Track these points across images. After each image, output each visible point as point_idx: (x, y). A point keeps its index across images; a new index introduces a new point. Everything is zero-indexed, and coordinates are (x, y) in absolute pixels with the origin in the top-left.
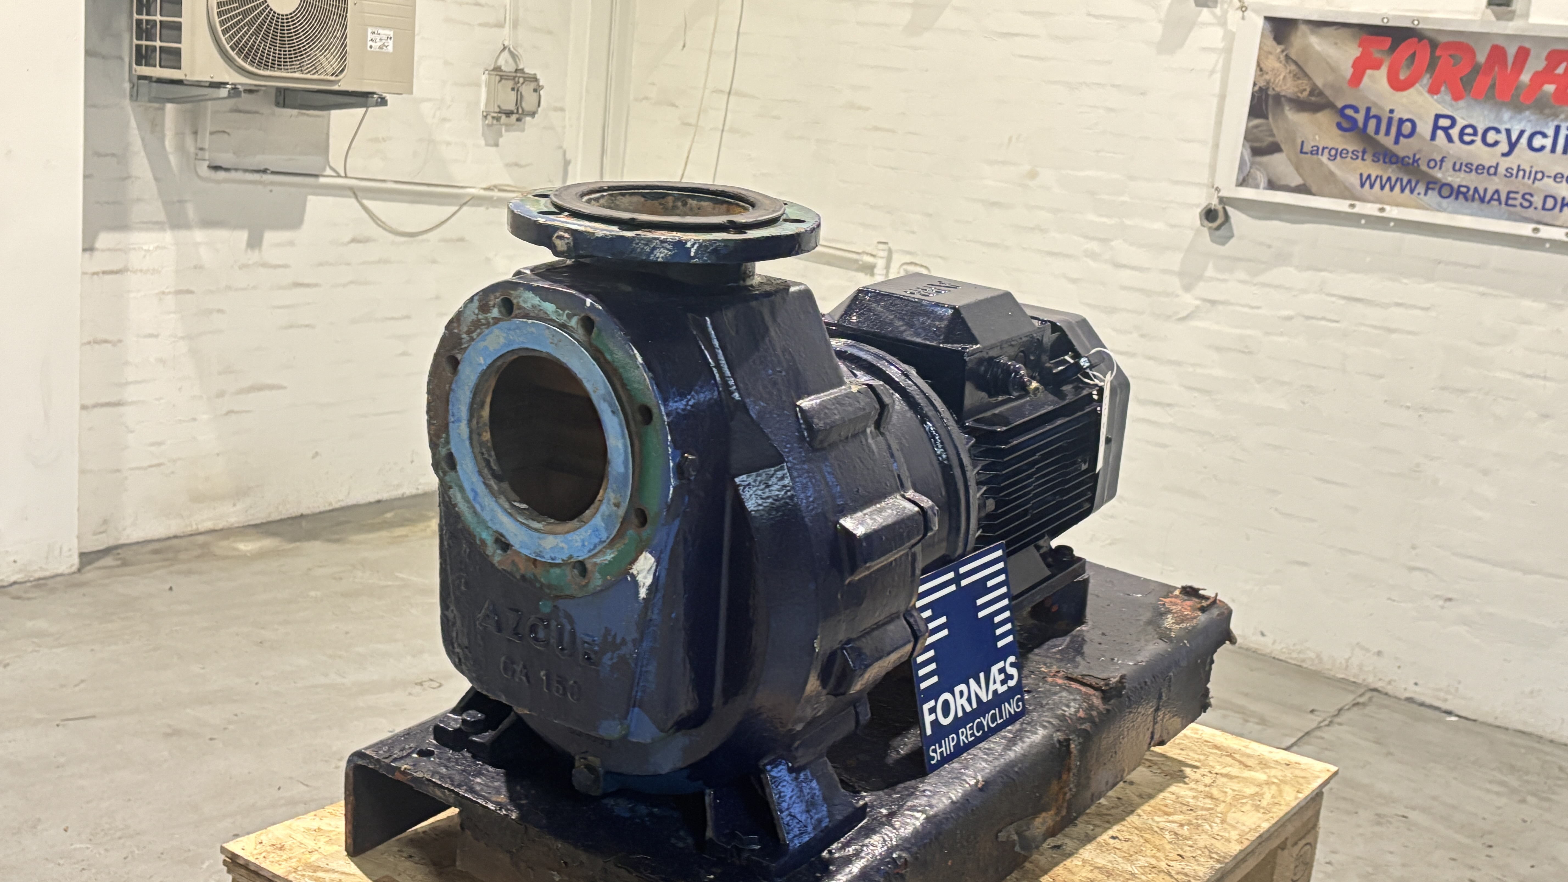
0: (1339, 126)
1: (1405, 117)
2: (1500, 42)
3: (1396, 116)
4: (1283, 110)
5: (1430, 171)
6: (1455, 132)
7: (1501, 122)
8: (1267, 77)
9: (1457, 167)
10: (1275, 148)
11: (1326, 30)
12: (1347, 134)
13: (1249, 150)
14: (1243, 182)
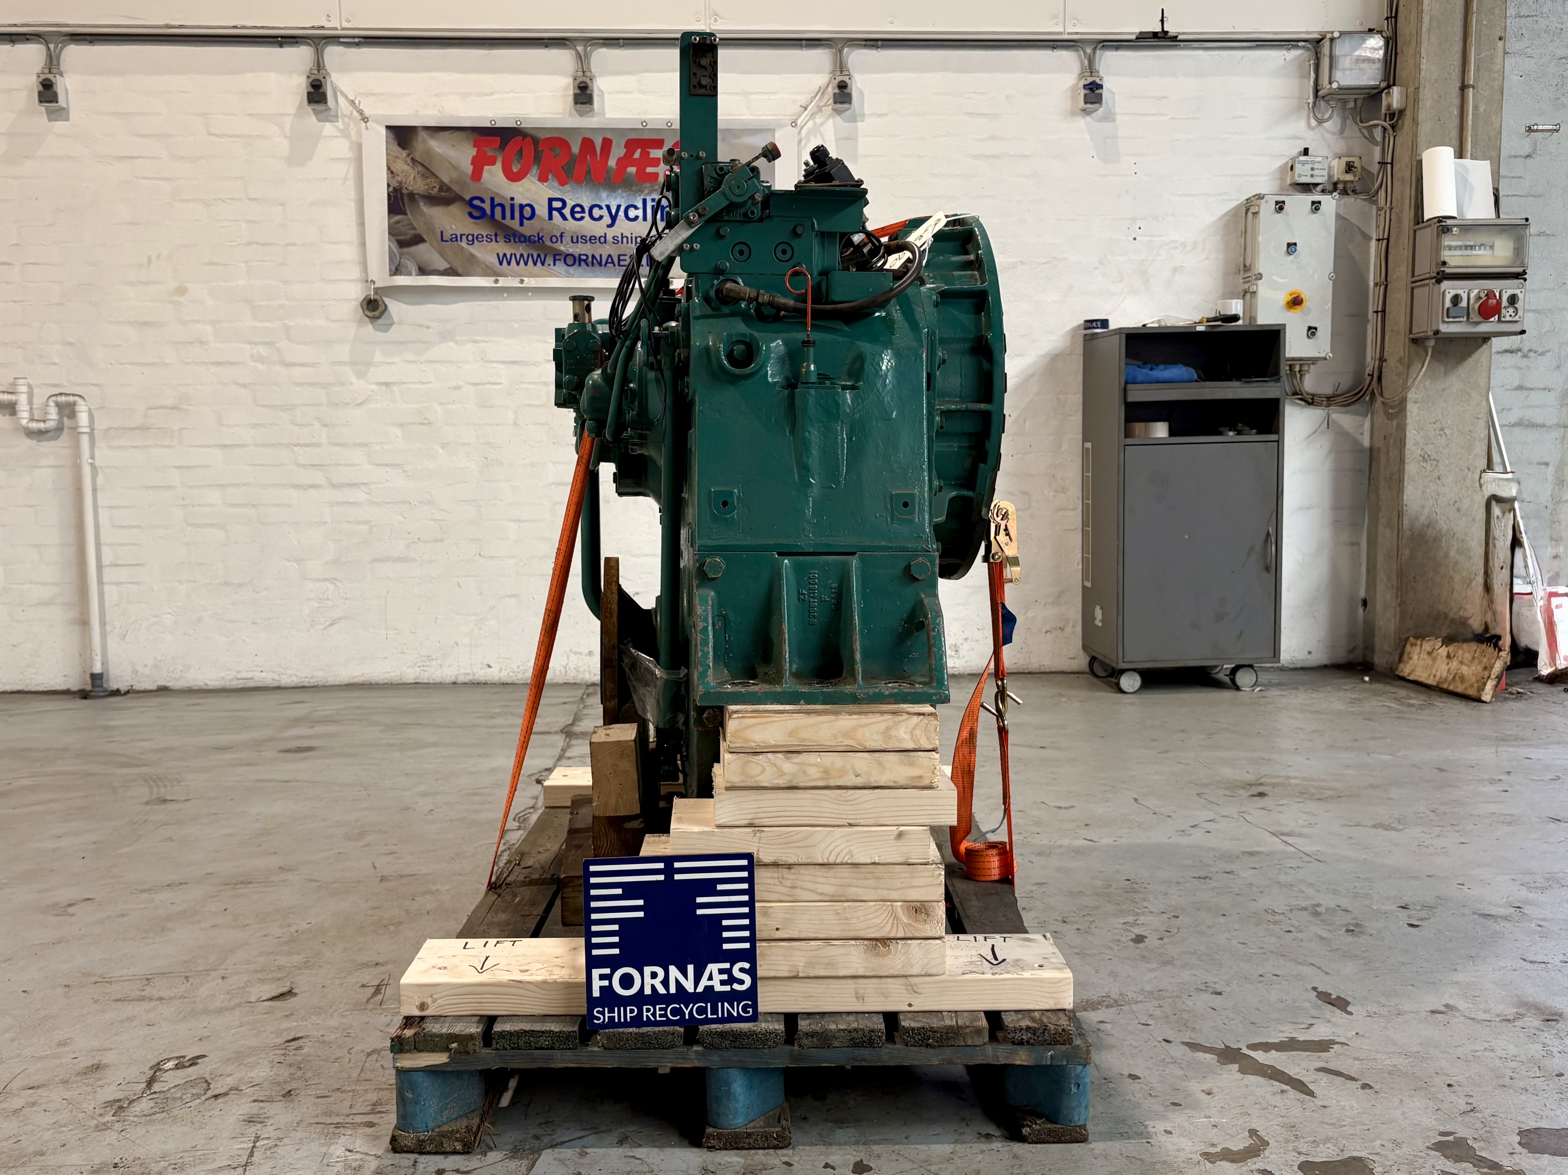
0: (471, 215)
1: (525, 202)
2: (587, 136)
3: (517, 202)
4: (419, 206)
5: (555, 246)
6: (567, 212)
7: (600, 199)
8: (399, 179)
9: (575, 240)
10: (418, 240)
11: (442, 134)
12: (479, 221)
13: (396, 243)
14: (396, 270)
